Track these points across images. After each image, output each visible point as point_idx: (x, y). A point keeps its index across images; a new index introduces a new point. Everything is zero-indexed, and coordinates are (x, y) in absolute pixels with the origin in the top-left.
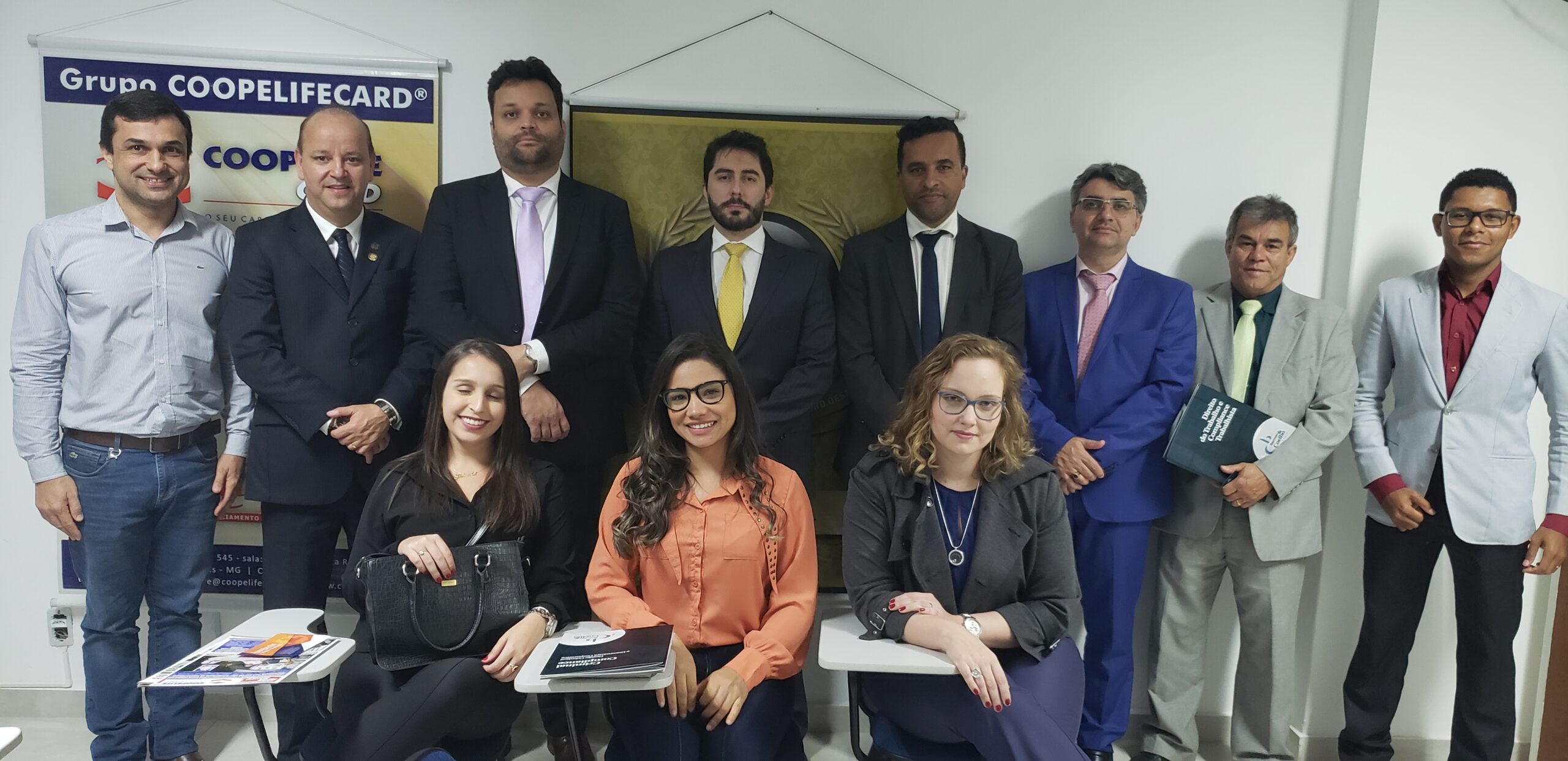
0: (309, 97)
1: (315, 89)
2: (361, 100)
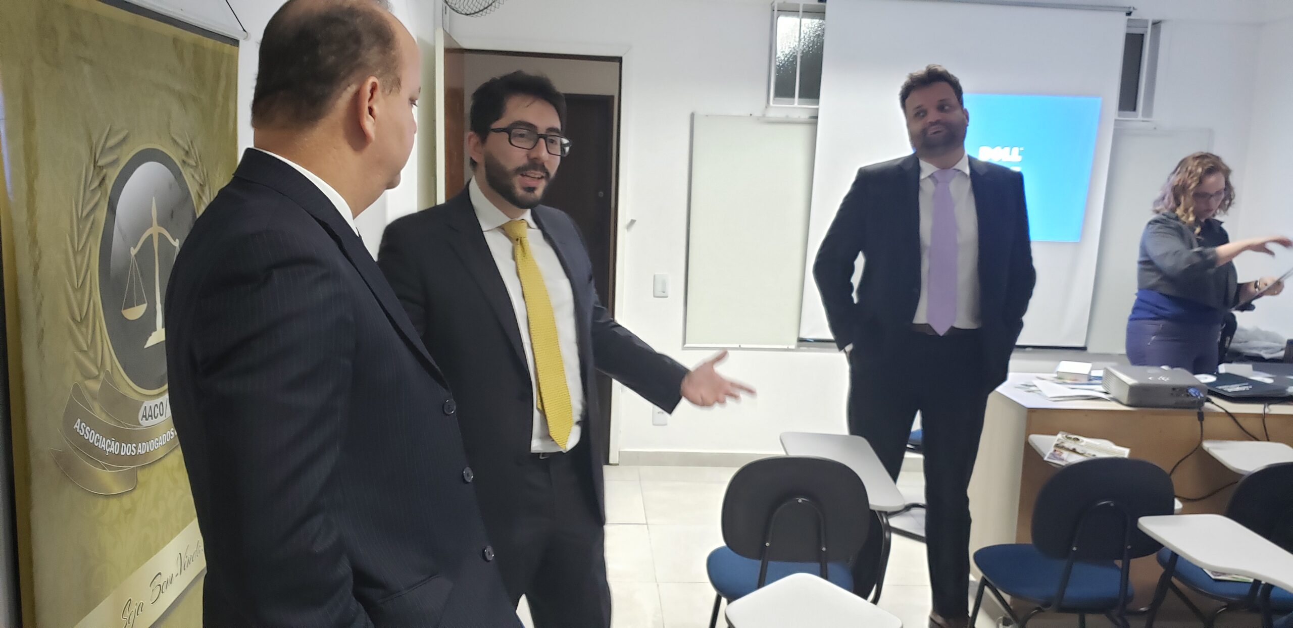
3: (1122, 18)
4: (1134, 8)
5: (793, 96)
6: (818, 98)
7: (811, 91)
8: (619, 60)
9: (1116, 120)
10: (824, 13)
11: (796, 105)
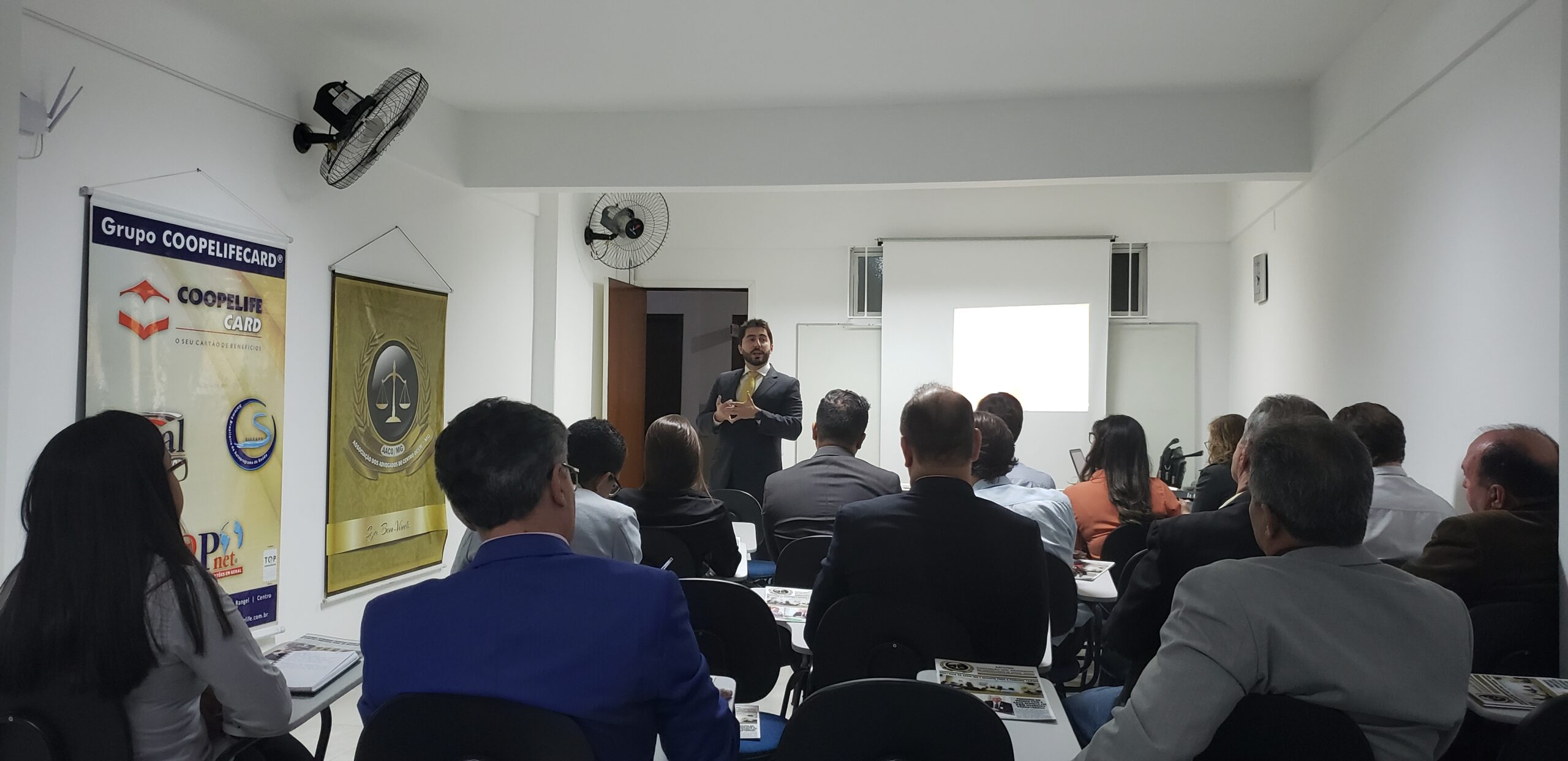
0: (232, 254)
1: (235, 250)
2: (256, 260)
3: (1108, 244)
4: (1115, 237)
5: (864, 311)
6: (881, 311)
7: (876, 306)
8: (746, 290)
9: (1110, 318)
10: (882, 252)
11: (866, 316)
